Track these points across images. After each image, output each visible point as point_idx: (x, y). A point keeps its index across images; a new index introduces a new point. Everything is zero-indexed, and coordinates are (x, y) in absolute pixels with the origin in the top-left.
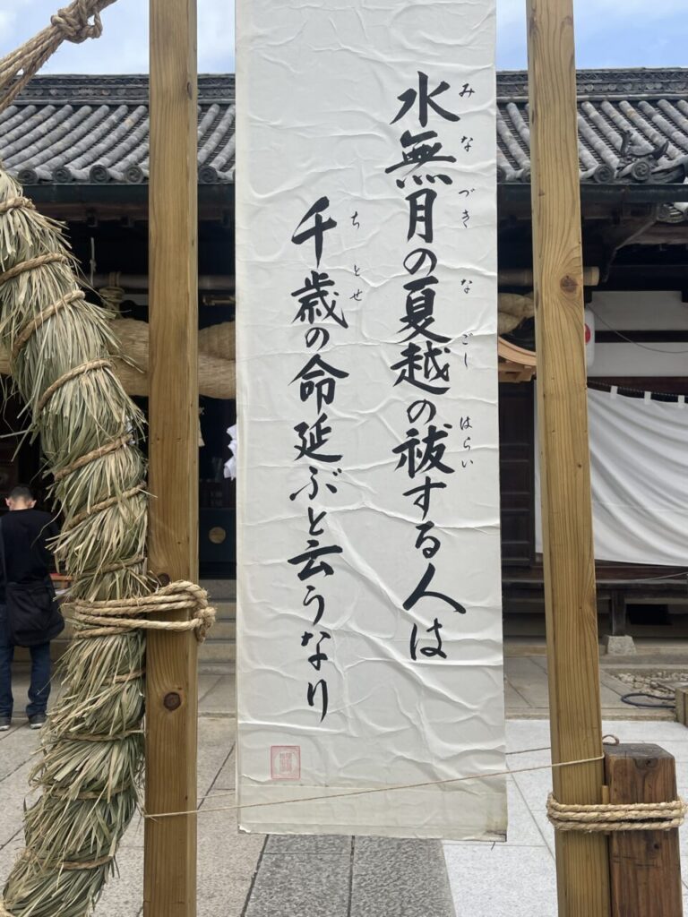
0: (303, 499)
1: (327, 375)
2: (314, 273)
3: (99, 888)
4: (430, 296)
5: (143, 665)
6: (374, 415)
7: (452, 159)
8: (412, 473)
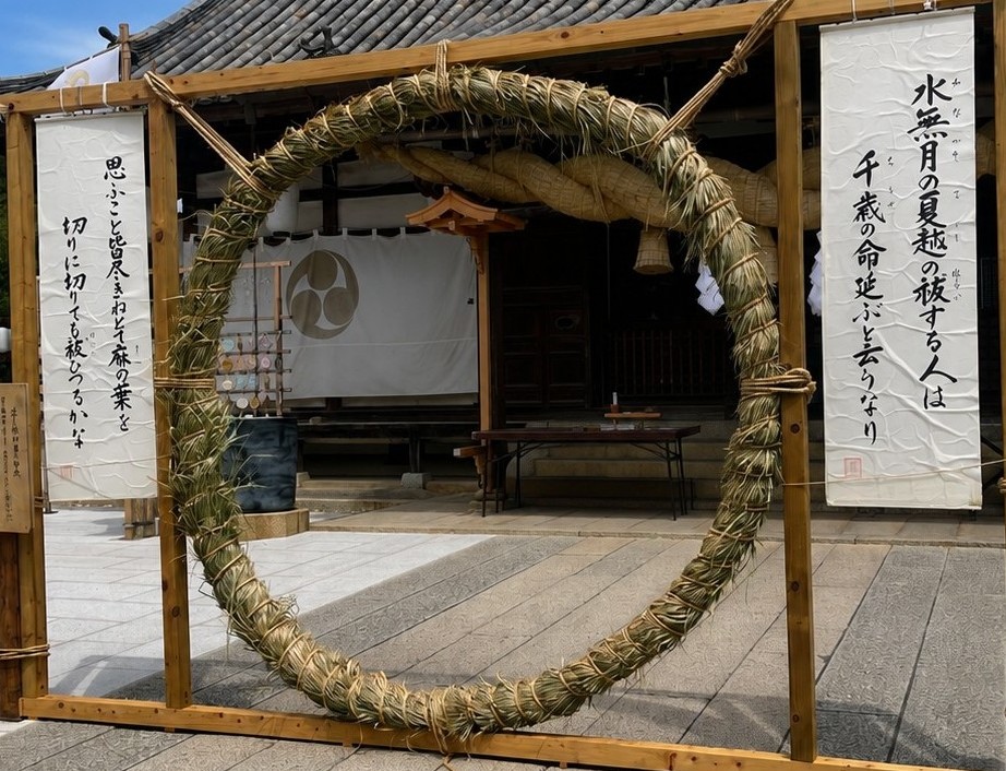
0: (861, 320)
1: (873, 250)
2: (867, 193)
3: (761, 524)
4: (935, 201)
5: (779, 410)
6: (902, 272)
7: (947, 123)
8: (924, 303)
